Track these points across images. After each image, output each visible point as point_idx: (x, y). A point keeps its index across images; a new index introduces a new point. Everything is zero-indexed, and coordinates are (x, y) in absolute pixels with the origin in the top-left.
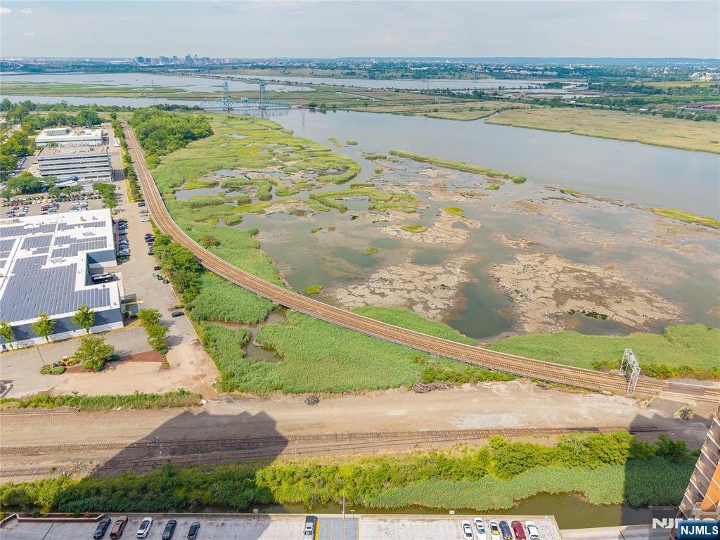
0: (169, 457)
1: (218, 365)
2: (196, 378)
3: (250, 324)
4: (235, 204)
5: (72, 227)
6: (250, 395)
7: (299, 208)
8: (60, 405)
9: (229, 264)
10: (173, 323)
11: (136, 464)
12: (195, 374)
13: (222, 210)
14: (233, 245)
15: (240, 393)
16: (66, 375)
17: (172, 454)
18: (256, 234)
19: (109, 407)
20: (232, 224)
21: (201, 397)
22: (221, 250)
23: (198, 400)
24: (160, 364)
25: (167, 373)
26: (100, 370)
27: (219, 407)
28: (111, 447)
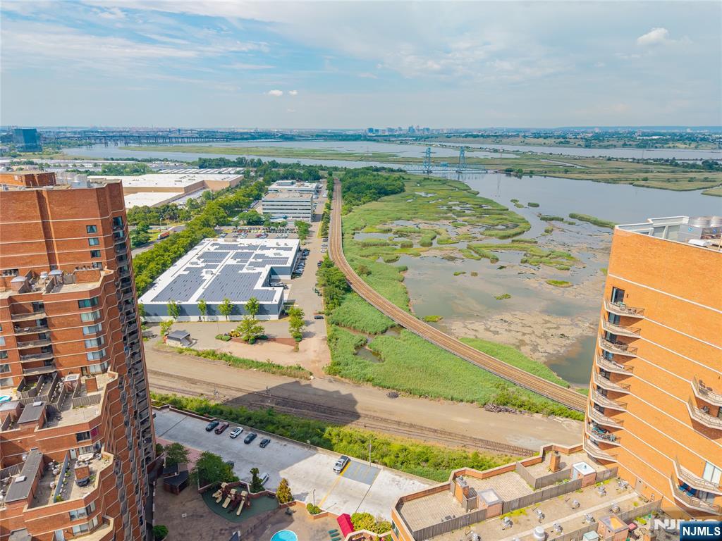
0: (274, 405)
1: (332, 355)
2: (313, 362)
3: (370, 333)
4: (398, 247)
5: (269, 248)
6: (347, 381)
7: (452, 255)
8: (219, 359)
9: (372, 289)
10: (313, 323)
11: (251, 404)
12: (314, 359)
13: (385, 250)
14: (380, 276)
15: (340, 378)
16: (230, 342)
17: (276, 404)
18: (404, 270)
19: (248, 367)
20: (389, 261)
21: (311, 374)
22: (370, 278)
23: (309, 375)
24: (293, 347)
25: (296, 355)
26: (252, 344)
27: (322, 383)
28: (240, 390)
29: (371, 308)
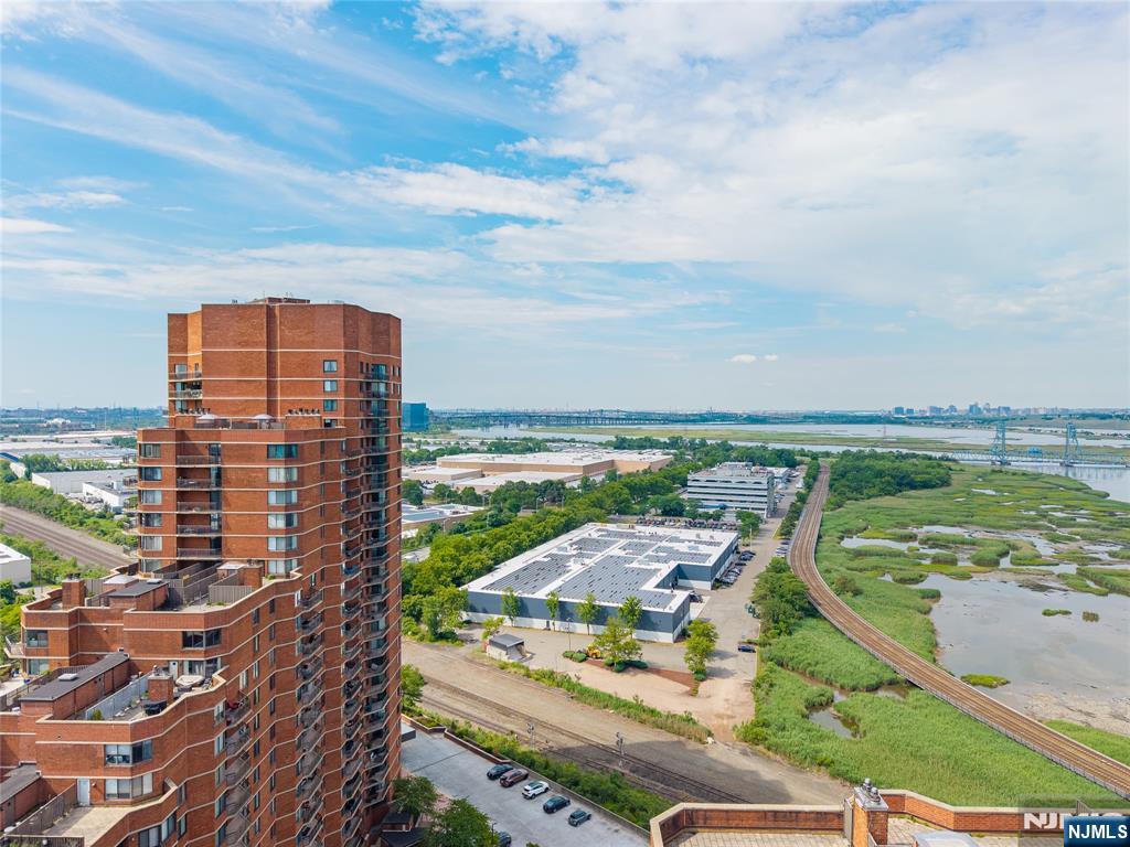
0: (627, 772)
1: (758, 710)
2: (720, 716)
4: (927, 562)
6: (778, 757)
8: (558, 686)
10: (736, 656)
11: (588, 763)
12: (722, 711)
15: (765, 751)
16: (584, 665)
17: (631, 771)
18: (933, 597)
19: (602, 705)
20: (903, 581)
21: (710, 734)
23: (704, 735)
24: (688, 688)
25: (691, 700)
26: (619, 671)
27: (726, 754)
28: (577, 737)
29: (851, 645)
